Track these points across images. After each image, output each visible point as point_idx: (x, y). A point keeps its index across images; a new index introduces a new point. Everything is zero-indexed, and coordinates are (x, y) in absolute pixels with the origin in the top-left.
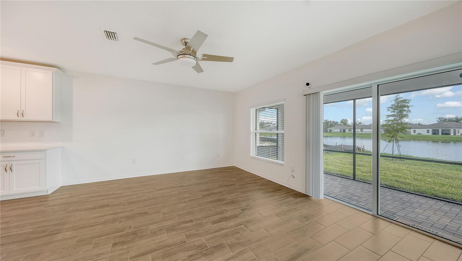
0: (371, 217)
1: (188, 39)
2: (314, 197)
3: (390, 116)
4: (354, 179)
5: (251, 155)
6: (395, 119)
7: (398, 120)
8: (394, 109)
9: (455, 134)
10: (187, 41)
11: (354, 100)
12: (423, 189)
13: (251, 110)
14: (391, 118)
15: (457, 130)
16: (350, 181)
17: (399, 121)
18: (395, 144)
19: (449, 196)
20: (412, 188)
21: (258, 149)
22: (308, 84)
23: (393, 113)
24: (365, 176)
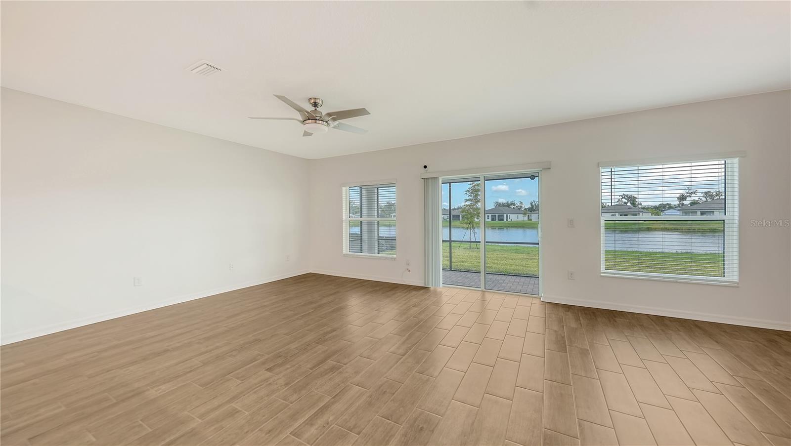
0: (481, 292)
1: (319, 99)
2: (432, 288)
3: (467, 200)
4: (451, 270)
5: (344, 252)
6: (471, 204)
7: (474, 205)
8: (471, 193)
9: (507, 220)
10: (318, 101)
11: (450, 183)
12: (501, 270)
13: (344, 189)
14: (468, 203)
15: (508, 215)
16: (448, 272)
17: (475, 207)
18: (472, 231)
19: (516, 272)
20: (494, 270)
21: (352, 241)
22: (425, 167)
23: (470, 197)
24: (457, 265)
